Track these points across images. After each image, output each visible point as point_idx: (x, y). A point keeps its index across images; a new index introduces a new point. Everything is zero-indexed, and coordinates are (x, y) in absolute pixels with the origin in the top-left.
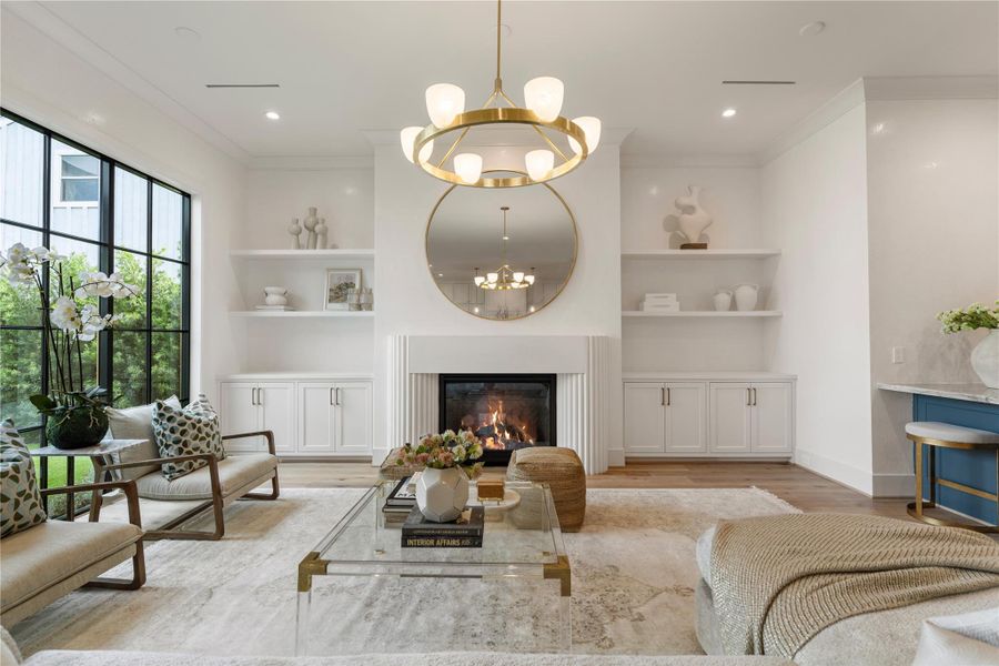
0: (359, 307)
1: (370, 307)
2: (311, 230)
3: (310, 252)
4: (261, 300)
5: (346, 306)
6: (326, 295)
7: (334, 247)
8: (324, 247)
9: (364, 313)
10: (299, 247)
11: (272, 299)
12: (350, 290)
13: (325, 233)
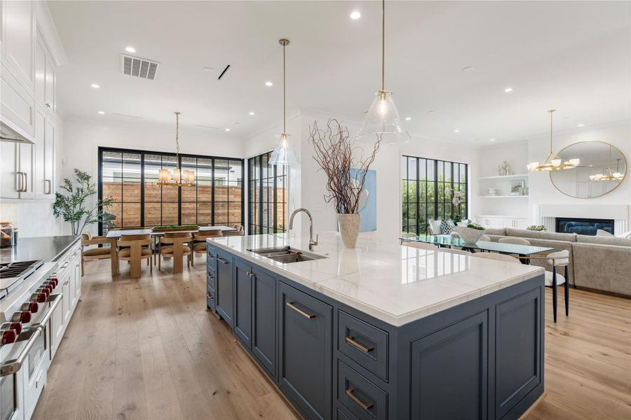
0: (523, 194)
1: (527, 194)
2: (505, 169)
3: (505, 176)
4: (487, 192)
5: (518, 193)
6: (510, 189)
7: (513, 174)
8: (509, 174)
9: (525, 196)
10: (500, 175)
11: (491, 192)
12: (520, 188)
13: (510, 170)
